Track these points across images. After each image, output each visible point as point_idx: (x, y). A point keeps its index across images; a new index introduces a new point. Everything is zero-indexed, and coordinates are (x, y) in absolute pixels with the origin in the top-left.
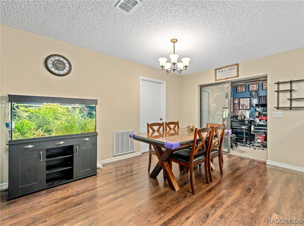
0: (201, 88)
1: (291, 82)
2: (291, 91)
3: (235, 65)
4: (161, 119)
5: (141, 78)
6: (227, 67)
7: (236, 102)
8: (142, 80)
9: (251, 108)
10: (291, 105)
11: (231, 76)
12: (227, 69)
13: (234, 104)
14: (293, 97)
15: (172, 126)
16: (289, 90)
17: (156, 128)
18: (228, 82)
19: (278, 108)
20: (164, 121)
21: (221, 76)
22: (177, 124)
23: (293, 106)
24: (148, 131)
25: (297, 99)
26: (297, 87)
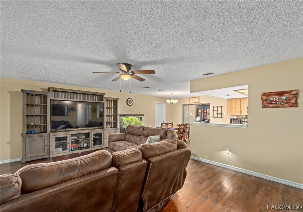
0: (183, 106)
1: (217, 107)
2: (217, 110)
3: (198, 97)
4: (163, 122)
5: (155, 102)
6: (195, 97)
7: (205, 111)
8: (156, 103)
10: (217, 116)
11: (196, 102)
12: (194, 98)
13: (204, 112)
14: (218, 113)
15: (170, 124)
17: (164, 125)
18: (195, 104)
19: (213, 117)
20: (165, 122)
21: (192, 101)
22: (172, 124)
23: (218, 116)
24: (162, 126)
25: (219, 114)
26: (219, 109)
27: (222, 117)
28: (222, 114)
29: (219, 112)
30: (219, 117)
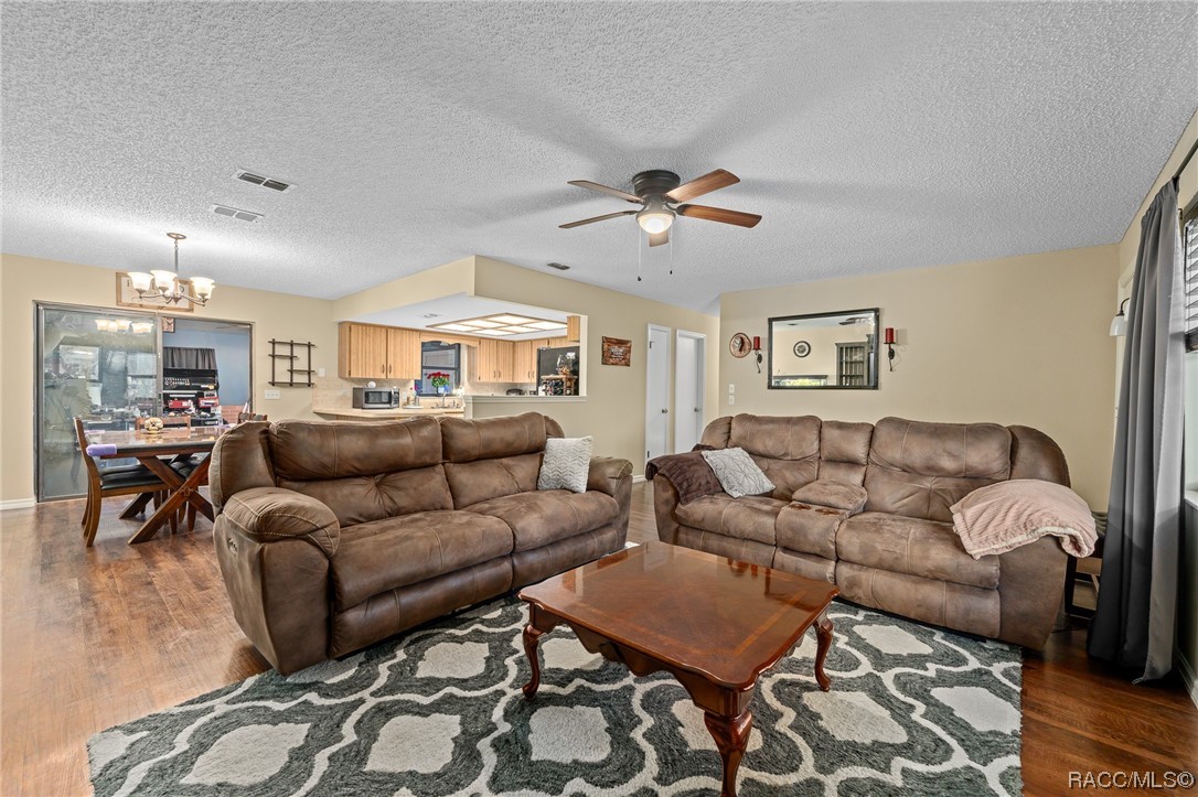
0: (38, 311)
2: (292, 358)
9: (105, 380)
10: (291, 380)
14: (295, 368)
16: (287, 356)
19: (273, 384)
23: (294, 382)
25: (300, 372)
26: (300, 353)
27: (309, 385)
28: (309, 373)
29: (301, 364)
30: (300, 385)
